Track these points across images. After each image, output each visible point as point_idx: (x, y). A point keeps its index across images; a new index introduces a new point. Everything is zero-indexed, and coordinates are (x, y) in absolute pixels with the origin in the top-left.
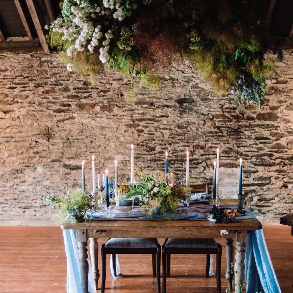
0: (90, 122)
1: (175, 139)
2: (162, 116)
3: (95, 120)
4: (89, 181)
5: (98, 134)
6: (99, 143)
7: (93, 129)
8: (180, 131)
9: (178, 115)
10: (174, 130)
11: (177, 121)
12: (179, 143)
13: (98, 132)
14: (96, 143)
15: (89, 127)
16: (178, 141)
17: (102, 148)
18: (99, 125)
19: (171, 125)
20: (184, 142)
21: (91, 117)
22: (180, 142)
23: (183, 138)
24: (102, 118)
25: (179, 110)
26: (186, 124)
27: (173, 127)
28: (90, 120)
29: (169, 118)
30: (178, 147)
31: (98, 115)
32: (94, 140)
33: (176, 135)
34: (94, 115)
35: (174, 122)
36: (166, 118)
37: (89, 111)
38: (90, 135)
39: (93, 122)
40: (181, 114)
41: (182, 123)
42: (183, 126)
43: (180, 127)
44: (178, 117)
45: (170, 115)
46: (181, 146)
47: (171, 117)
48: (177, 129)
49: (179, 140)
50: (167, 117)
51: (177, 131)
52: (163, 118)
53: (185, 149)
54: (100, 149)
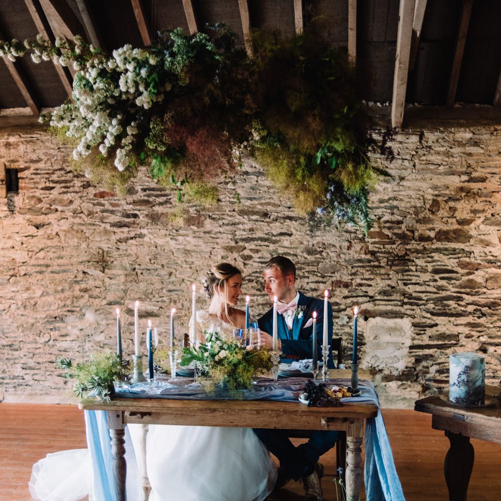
0: (167, 242)
1: (303, 271)
2: (282, 234)
3: (176, 240)
4: (166, 336)
5: (180, 262)
6: (182, 276)
7: (173, 254)
8: (311, 258)
9: (308, 232)
10: (301, 256)
11: (305, 243)
12: (308, 277)
13: (180, 258)
14: (178, 276)
15: (166, 251)
16: (306, 274)
17: (186, 284)
18: (182, 247)
19: (296, 248)
20: (317, 276)
21: (169, 235)
22: (310, 275)
23: (315, 269)
24: (187, 236)
25: (310, 225)
26: (319, 247)
27: (299, 252)
28: (168, 239)
29: (293, 238)
30: (308, 283)
31: (181, 232)
32: (174, 272)
33: (303, 264)
34: (174, 231)
35: (302, 243)
36: (288, 237)
37: (167, 224)
38: (168, 264)
39: (172, 243)
40: (311, 231)
41: (313, 245)
42: (316, 250)
43: (310, 252)
44: (308, 235)
45: (294, 232)
46: (312, 282)
47: (297, 236)
48: (306, 256)
49: (308, 272)
50: (290, 235)
51: (306, 258)
52: (283, 238)
53: (318, 287)
54: (183, 285)
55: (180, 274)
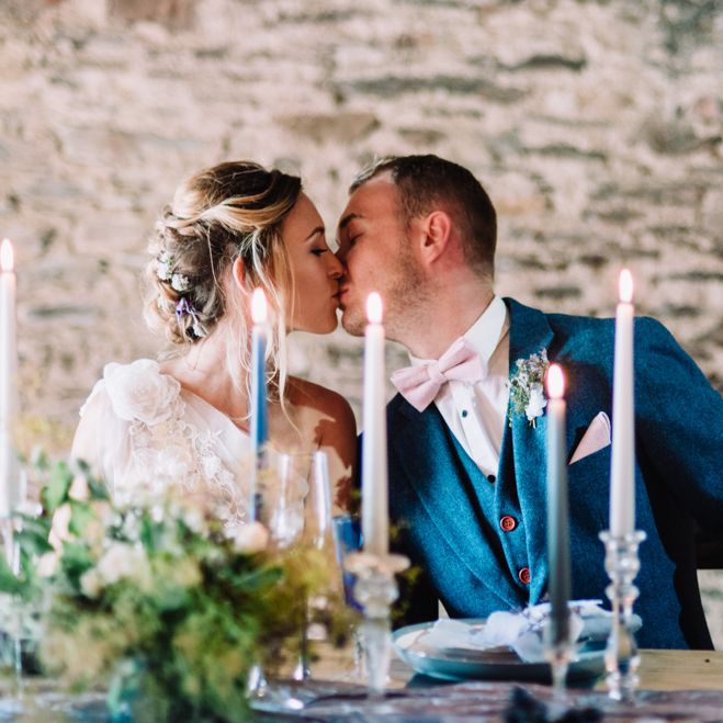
0: (35, 97)
1: (635, 225)
2: (539, 62)
3: (74, 86)
5: (87, 184)
6: (100, 249)
7: (59, 146)
8: (668, 169)
9: (658, 55)
10: (627, 161)
11: (644, 101)
12: (655, 255)
13: (91, 166)
14: (81, 245)
15: (29, 134)
16: (649, 242)
17: (119, 285)
18: (98, 116)
19: (603, 124)
20: (695, 247)
21: (44, 63)
22: (667, 248)
23: (686, 216)
24: (120, 66)
25: (666, 24)
26: (707, 121)
27: (614, 140)
28: (38, 80)
29: (588, 78)
30: (655, 281)
31: (96, 50)
32: (62, 225)
33: (637, 193)
34: (65, 47)
35: (626, 101)
36: (565, 77)
37: (33, 18)
38: (36, 191)
39: (57, 99)
40: (671, 47)
41: (680, 112)
42: (691, 136)
43: (665, 142)
44: (655, 65)
45: (593, 51)
46: (676, 277)
47: (608, 69)
48: (645, 155)
49: (659, 231)
50: (577, 65)
51: (646, 170)
52: (544, 78)
53: (702, 297)
54: (105, 286)
55: (92, 234)
